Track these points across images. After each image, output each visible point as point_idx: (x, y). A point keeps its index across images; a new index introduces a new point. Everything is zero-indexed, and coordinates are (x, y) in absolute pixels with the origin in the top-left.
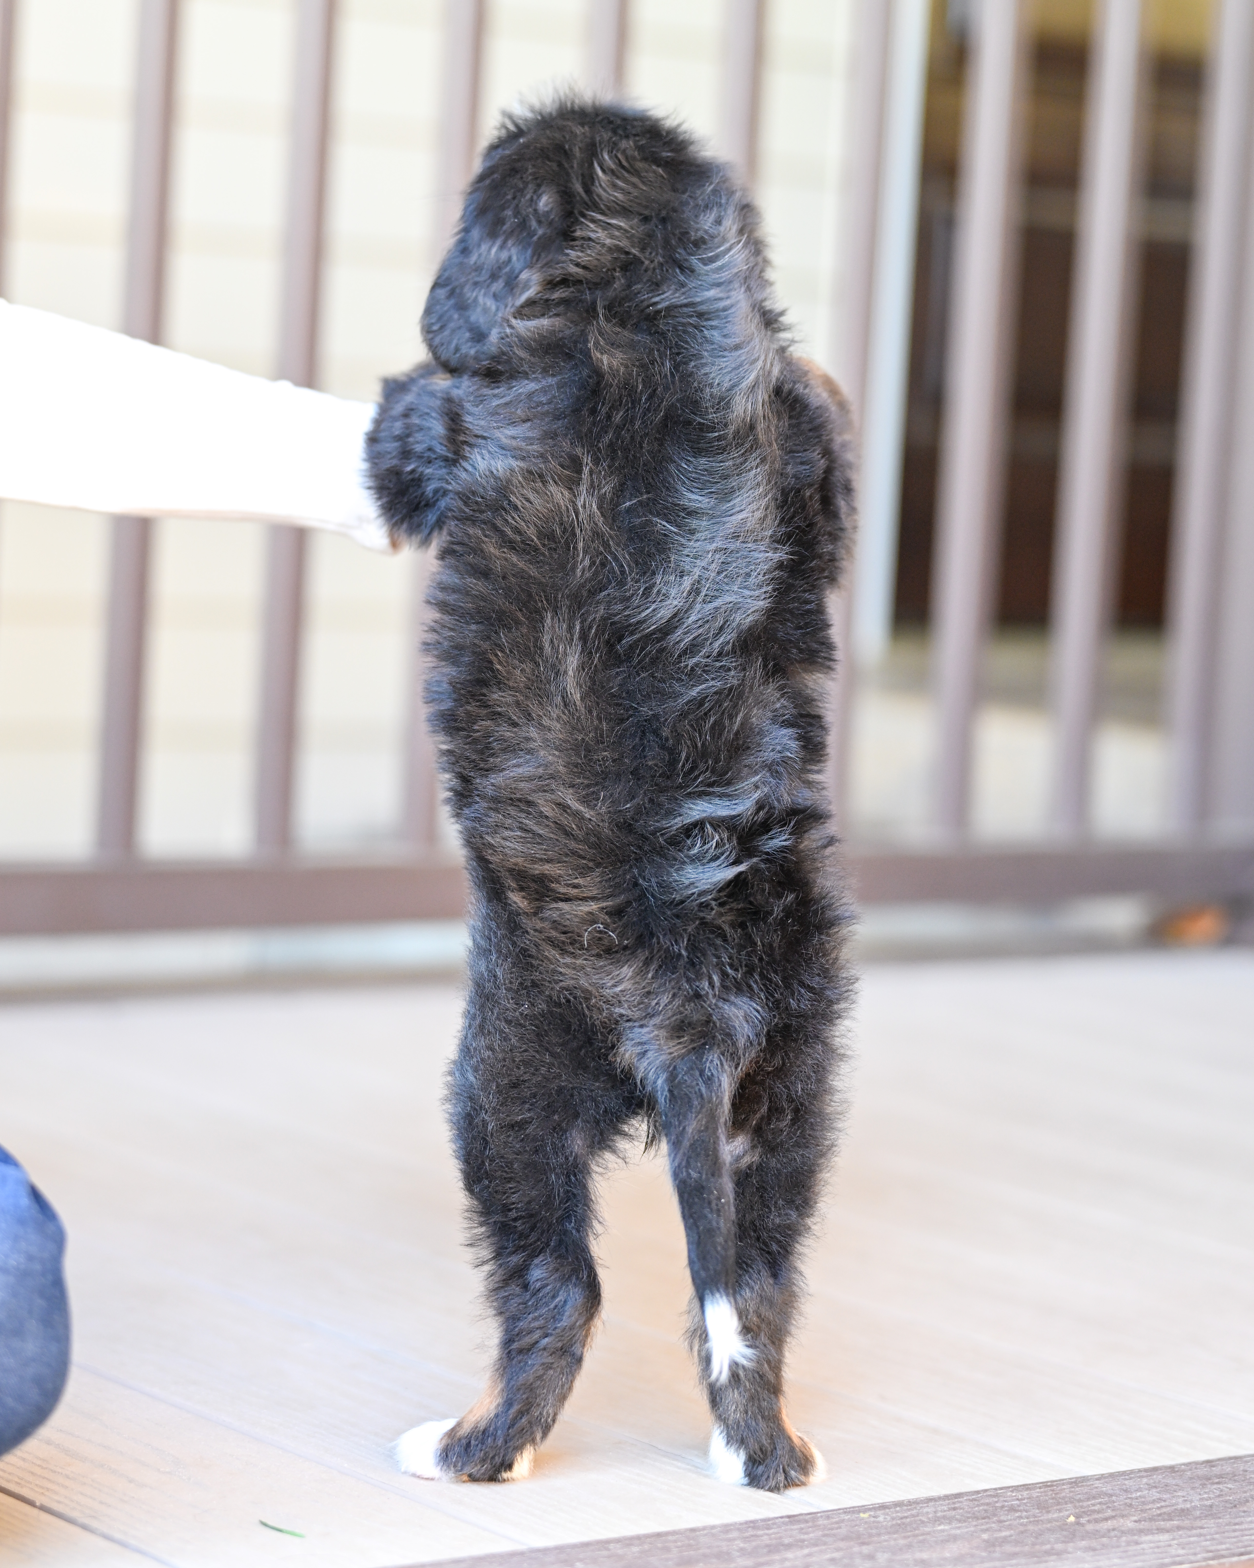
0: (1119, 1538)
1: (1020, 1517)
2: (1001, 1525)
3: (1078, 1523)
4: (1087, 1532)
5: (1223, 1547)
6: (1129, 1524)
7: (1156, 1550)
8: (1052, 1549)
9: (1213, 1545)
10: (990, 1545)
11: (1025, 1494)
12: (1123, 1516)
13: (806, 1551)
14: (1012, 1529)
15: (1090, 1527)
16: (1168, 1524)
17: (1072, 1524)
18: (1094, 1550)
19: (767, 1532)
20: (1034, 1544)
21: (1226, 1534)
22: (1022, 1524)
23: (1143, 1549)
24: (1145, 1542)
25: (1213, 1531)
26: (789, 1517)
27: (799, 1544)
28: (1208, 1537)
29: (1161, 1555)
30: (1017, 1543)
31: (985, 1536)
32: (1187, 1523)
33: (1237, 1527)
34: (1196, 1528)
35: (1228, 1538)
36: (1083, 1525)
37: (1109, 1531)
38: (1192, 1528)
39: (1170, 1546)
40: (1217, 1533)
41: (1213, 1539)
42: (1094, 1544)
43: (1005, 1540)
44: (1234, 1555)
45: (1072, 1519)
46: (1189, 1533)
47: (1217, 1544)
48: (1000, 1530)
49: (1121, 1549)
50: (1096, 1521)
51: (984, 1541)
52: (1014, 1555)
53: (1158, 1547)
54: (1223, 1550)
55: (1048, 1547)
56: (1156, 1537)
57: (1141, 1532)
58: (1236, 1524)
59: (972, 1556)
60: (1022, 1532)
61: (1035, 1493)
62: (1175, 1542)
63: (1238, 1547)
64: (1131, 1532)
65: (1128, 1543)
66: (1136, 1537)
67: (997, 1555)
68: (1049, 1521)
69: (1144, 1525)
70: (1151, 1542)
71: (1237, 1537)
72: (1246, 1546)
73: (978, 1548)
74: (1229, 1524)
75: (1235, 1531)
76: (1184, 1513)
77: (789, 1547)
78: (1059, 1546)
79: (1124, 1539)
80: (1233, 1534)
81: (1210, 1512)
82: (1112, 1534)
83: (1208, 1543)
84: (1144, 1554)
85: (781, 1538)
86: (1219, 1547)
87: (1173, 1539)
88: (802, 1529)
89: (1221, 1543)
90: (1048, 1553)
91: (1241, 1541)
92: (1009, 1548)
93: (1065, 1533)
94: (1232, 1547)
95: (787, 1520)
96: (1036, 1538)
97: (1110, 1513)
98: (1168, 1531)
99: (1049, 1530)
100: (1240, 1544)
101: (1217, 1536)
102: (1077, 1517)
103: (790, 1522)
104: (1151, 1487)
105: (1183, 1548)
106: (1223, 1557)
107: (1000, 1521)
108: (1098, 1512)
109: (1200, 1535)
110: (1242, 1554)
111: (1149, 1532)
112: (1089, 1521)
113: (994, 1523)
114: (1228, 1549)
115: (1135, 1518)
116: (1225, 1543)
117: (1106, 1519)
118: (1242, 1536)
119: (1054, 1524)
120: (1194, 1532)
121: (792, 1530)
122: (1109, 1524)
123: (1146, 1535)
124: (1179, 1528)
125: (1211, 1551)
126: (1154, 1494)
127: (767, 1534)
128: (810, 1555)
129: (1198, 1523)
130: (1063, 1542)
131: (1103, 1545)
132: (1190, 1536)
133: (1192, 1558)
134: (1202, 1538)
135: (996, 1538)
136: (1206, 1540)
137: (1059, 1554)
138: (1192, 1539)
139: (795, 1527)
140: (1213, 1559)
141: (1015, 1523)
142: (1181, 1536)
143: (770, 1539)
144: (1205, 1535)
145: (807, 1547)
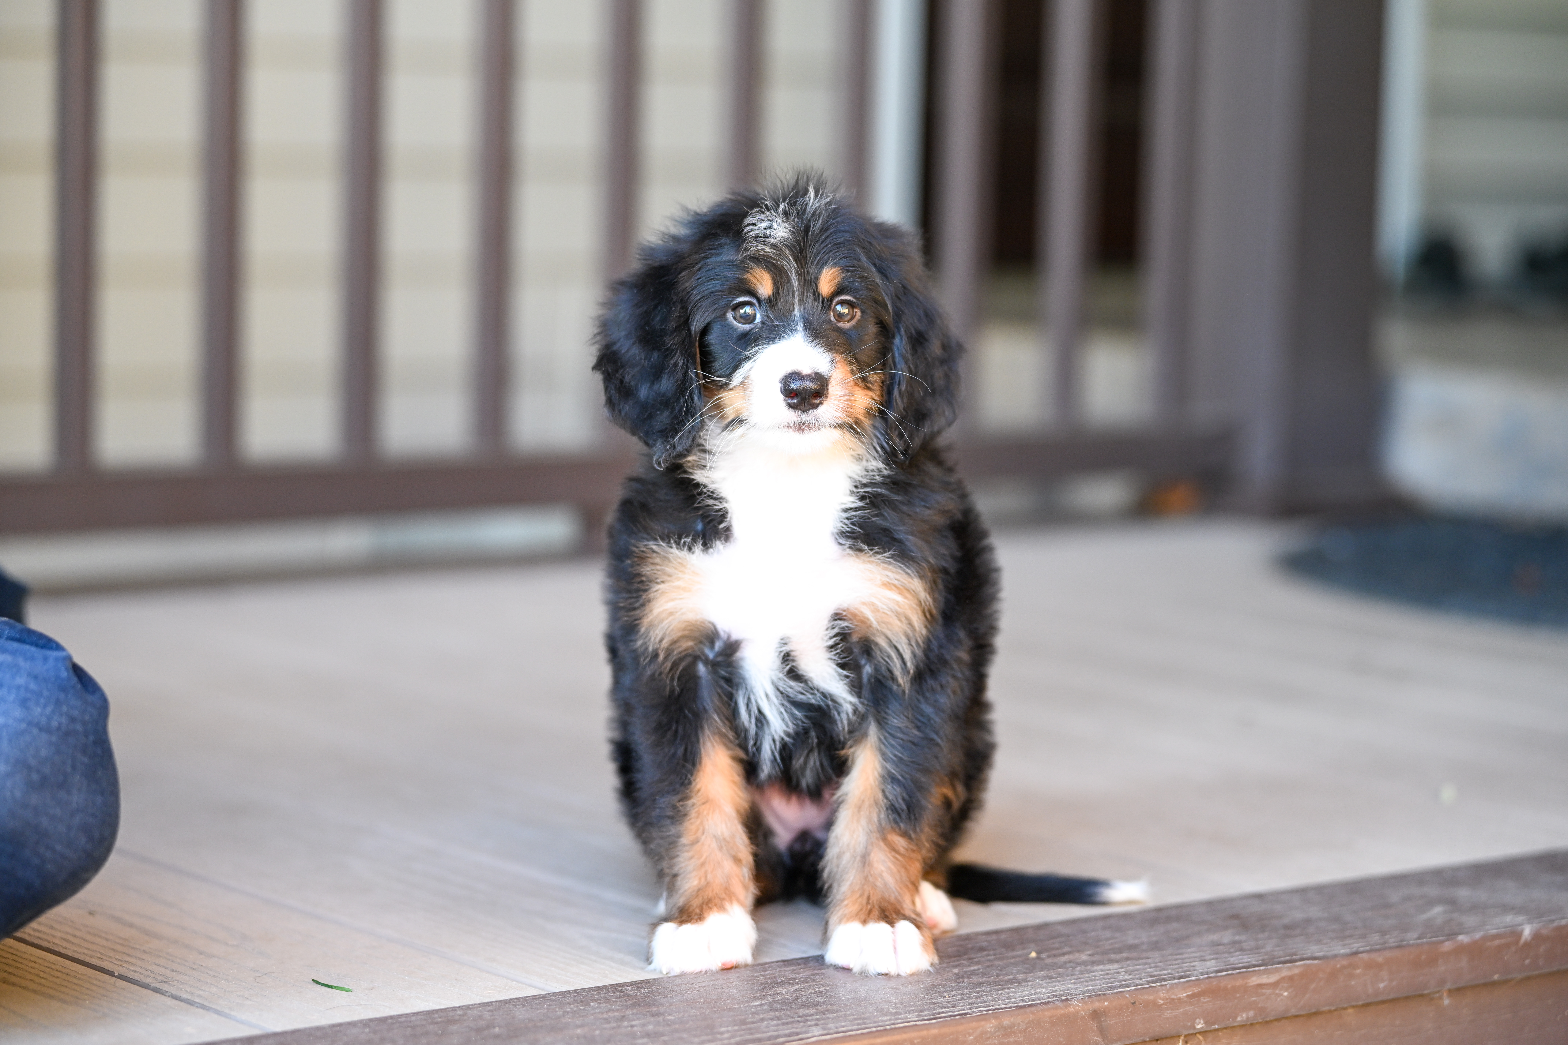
0: (1073, 968)
1: (988, 955)
2: (971, 961)
3: (1038, 958)
4: (1046, 965)
5: (1166, 972)
6: (1084, 957)
7: (1106, 977)
8: (1015, 978)
9: (1156, 971)
10: (959, 977)
11: (994, 937)
12: (1078, 951)
13: (796, 987)
14: (979, 964)
15: (1049, 961)
16: (1118, 957)
17: (1033, 959)
18: (1051, 978)
19: (762, 973)
20: (998, 975)
21: (1169, 963)
22: (989, 960)
23: (1095, 976)
24: (1097, 971)
25: (1157, 960)
26: (784, 961)
27: (791, 981)
28: (1153, 965)
29: (1110, 981)
30: (983, 974)
31: (956, 971)
32: (1135, 954)
33: (1178, 957)
34: (1142, 959)
35: (1170, 965)
36: (1043, 959)
37: (1065, 963)
38: (1139, 959)
39: (1118, 973)
40: (1160, 962)
41: (1157, 967)
42: (1052, 973)
43: (973, 973)
44: (1174, 978)
45: (1033, 955)
46: (1136, 962)
47: (1160, 971)
48: (969, 966)
49: (1076, 977)
50: (1055, 956)
51: (955, 974)
52: (981, 984)
53: (1108, 974)
54: (1165, 975)
55: (1011, 977)
56: (1107, 967)
57: (1093, 963)
58: (1178, 954)
59: (943, 986)
60: (988, 967)
61: (1003, 936)
62: (1123, 970)
63: (1178, 972)
64: (1085, 963)
65: (1082, 972)
66: (1089, 967)
67: (965, 985)
68: (1014, 957)
69: (1097, 958)
70: (1102, 970)
71: (1178, 964)
72: (1186, 971)
73: (948, 979)
74: (1171, 955)
75: (1177, 959)
76: (1132, 947)
77: (782, 983)
78: (1021, 976)
79: (1078, 968)
80: (1174, 962)
81: (1156, 946)
82: (1068, 965)
83: (1152, 969)
84: (1095, 980)
85: (775, 977)
86: (1162, 973)
87: (1122, 968)
88: (795, 970)
89: (1164, 970)
90: (1010, 982)
91: (1181, 967)
92: (976, 979)
93: (1026, 966)
94: (1173, 972)
95: (782, 963)
96: (1001, 970)
97: (1067, 949)
98: (1117, 961)
99: (1012, 964)
100: (1180, 970)
101: (1160, 964)
102: (1038, 953)
103: (785, 965)
104: (1104, 928)
105: (1130, 975)
106: (1165, 980)
107: (970, 959)
108: (1057, 949)
109: (1146, 964)
110: (1181, 978)
111: (1101, 962)
112: (1049, 957)
113: (965, 960)
114: (1169, 974)
115: (1089, 952)
116: (1168, 969)
117: (1064, 954)
118: (1183, 963)
119: (1018, 959)
120: (1141, 961)
121: (785, 971)
122: (1066, 958)
123: (1098, 965)
124: (1127, 959)
125: (1154, 976)
126: (1108, 934)
127: (763, 975)
128: (799, 990)
129: (1145, 955)
130: (1025, 973)
131: (1060, 974)
132: (1136, 965)
133: (1138, 982)
134: (1147, 966)
135: (966, 972)
136: (1151, 968)
137: (1019, 982)
138: (1138, 967)
139: (789, 969)
140: (1156, 982)
141: (983, 959)
142: (1129, 966)
143: (765, 979)
144: (1149, 964)
145: (798, 984)
